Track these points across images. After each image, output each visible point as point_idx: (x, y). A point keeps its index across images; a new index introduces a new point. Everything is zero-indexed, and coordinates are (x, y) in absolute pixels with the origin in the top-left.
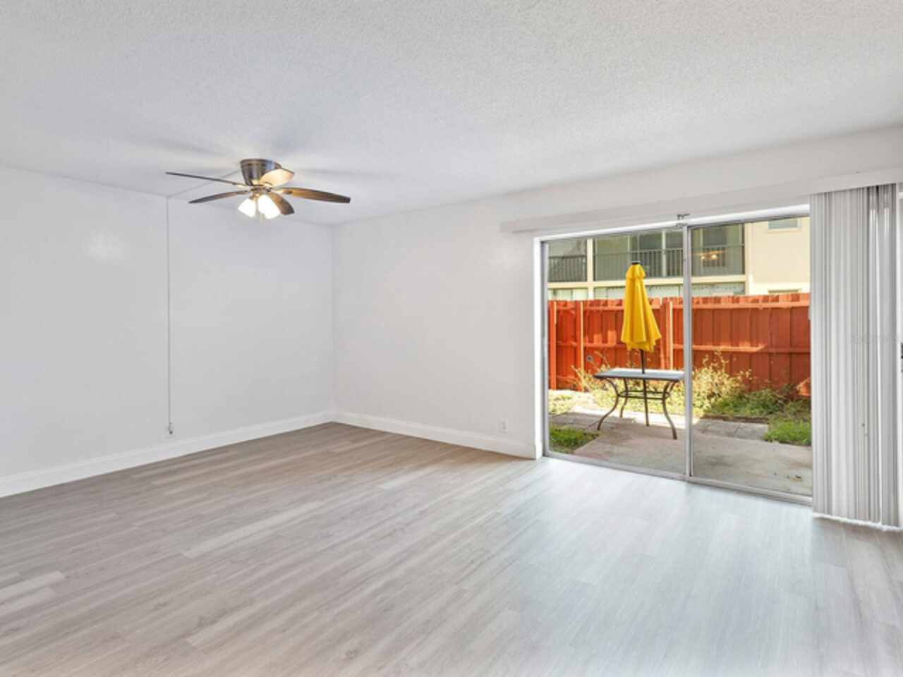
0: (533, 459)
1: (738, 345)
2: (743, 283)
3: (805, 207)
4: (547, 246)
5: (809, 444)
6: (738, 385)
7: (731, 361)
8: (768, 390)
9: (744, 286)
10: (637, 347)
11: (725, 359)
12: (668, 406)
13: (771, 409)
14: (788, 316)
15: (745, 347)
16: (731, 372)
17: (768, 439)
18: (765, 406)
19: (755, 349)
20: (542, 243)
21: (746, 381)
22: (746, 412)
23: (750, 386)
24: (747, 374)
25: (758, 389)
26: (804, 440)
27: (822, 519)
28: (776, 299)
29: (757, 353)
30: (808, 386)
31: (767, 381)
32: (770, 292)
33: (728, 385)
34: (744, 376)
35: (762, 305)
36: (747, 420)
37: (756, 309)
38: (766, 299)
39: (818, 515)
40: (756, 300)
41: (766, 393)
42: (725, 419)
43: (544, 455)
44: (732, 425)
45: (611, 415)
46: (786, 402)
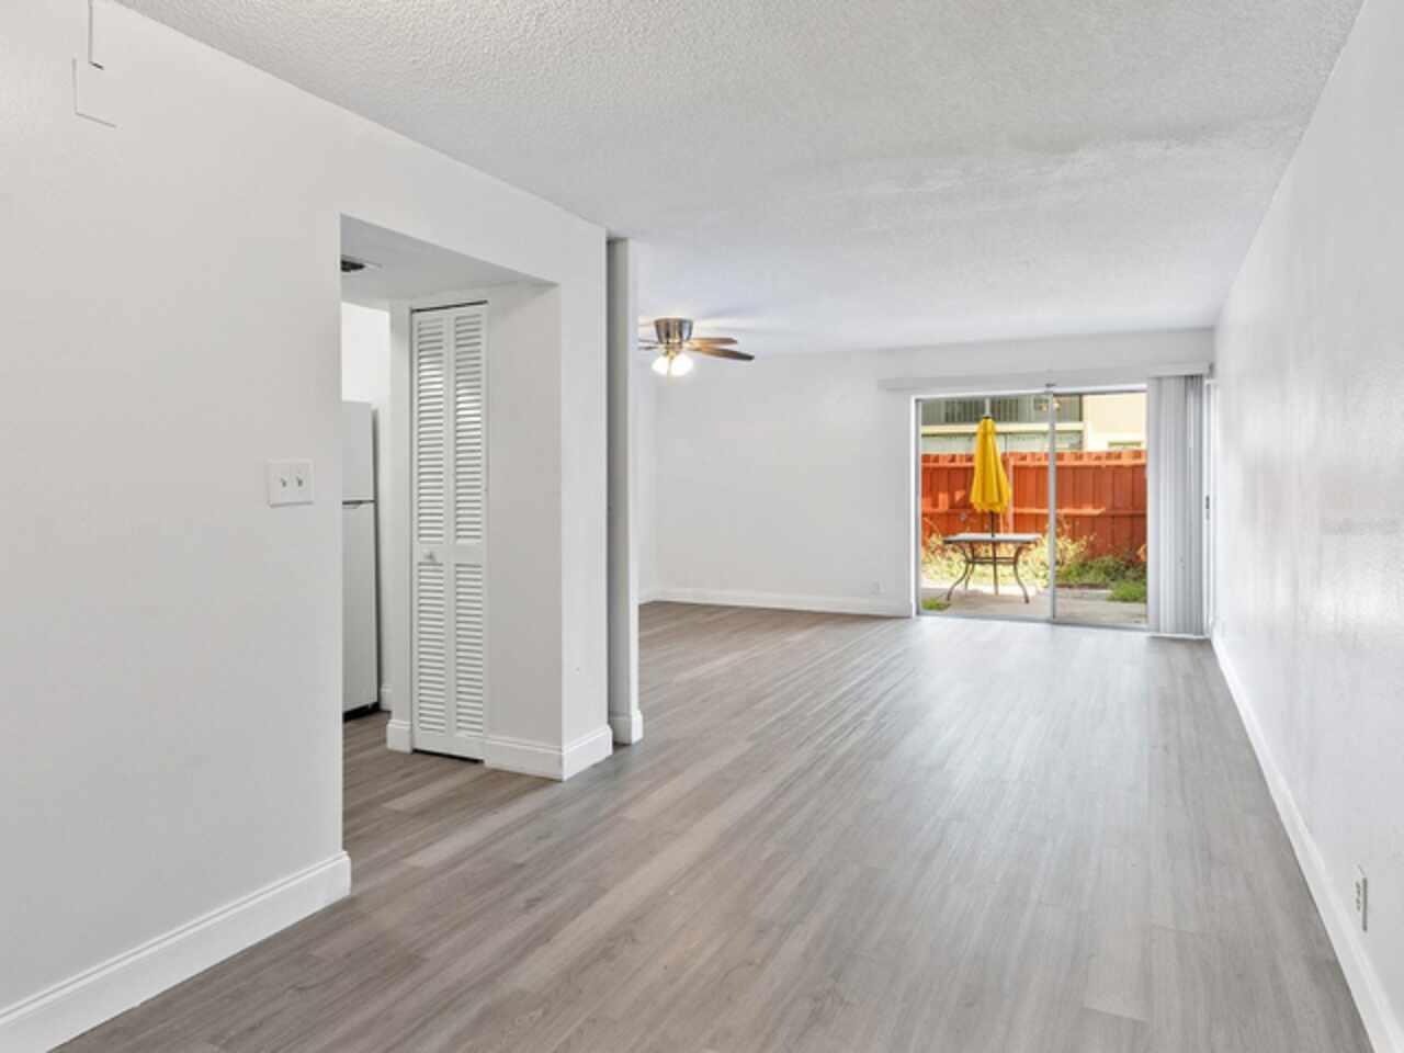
0: (909, 617)
1: (1080, 507)
2: (1080, 432)
3: (1144, 386)
4: (920, 404)
5: (1145, 601)
6: (1082, 549)
7: (1074, 525)
8: (1110, 556)
9: (1082, 437)
10: (987, 510)
11: (1068, 523)
12: (1020, 571)
13: (1114, 574)
14: (1129, 476)
15: (1088, 510)
16: (1074, 538)
17: (1112, 599)
18: (1107, 573)
19: (1097, 512)
20: (917, 401)
21: (1091, 546)
22: (1088, 579)
23: (1094, 551)
24: (1092, 538)
25: (1100, 555)
26: (1141, 597)
27: (1154, 638)
28: (1119, 456)
29: (1100, 516)
30: (1145, 551)
31: (1109, 545)
32: (1111, 444)
33: (1072, 549)
34: (1088, 541)
35: (1104, 463)
36: (1092, 586)
37: (1098, 468)
38: (1109, 455)
39: (1149, 634)
40: (1098, 458)
41: (1108, 560)
42: (1070, 587)
43: (918, 613)
44: (1077, 592)
45: (956, 588)
46: (1127, 568)
